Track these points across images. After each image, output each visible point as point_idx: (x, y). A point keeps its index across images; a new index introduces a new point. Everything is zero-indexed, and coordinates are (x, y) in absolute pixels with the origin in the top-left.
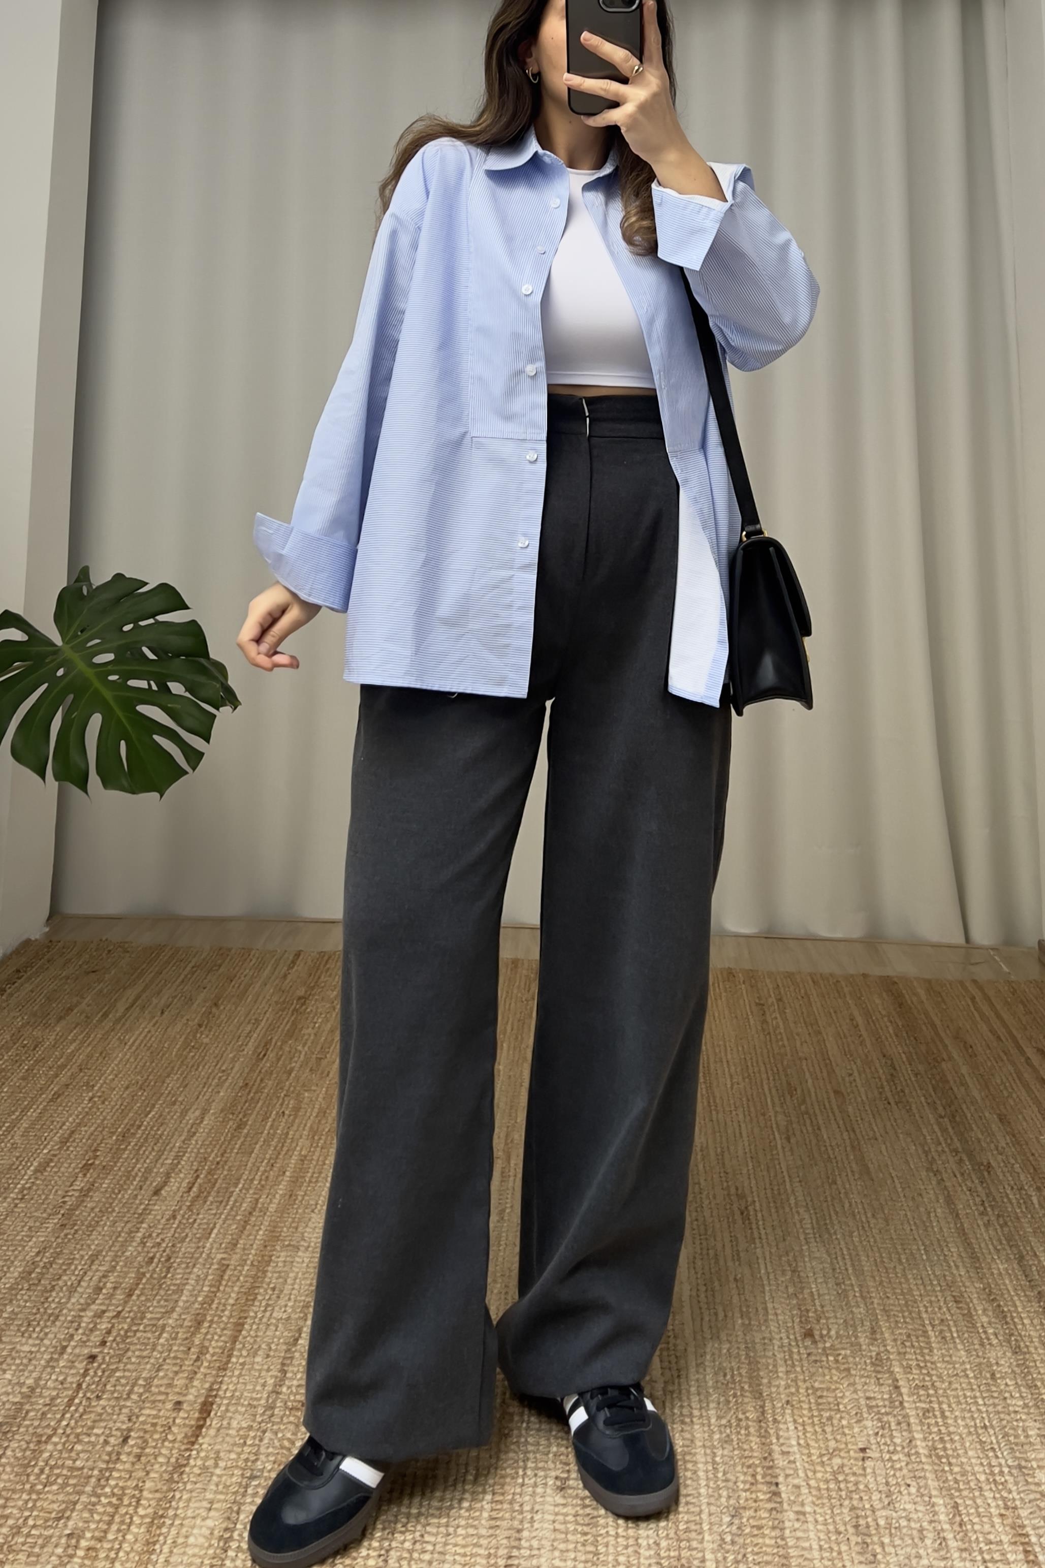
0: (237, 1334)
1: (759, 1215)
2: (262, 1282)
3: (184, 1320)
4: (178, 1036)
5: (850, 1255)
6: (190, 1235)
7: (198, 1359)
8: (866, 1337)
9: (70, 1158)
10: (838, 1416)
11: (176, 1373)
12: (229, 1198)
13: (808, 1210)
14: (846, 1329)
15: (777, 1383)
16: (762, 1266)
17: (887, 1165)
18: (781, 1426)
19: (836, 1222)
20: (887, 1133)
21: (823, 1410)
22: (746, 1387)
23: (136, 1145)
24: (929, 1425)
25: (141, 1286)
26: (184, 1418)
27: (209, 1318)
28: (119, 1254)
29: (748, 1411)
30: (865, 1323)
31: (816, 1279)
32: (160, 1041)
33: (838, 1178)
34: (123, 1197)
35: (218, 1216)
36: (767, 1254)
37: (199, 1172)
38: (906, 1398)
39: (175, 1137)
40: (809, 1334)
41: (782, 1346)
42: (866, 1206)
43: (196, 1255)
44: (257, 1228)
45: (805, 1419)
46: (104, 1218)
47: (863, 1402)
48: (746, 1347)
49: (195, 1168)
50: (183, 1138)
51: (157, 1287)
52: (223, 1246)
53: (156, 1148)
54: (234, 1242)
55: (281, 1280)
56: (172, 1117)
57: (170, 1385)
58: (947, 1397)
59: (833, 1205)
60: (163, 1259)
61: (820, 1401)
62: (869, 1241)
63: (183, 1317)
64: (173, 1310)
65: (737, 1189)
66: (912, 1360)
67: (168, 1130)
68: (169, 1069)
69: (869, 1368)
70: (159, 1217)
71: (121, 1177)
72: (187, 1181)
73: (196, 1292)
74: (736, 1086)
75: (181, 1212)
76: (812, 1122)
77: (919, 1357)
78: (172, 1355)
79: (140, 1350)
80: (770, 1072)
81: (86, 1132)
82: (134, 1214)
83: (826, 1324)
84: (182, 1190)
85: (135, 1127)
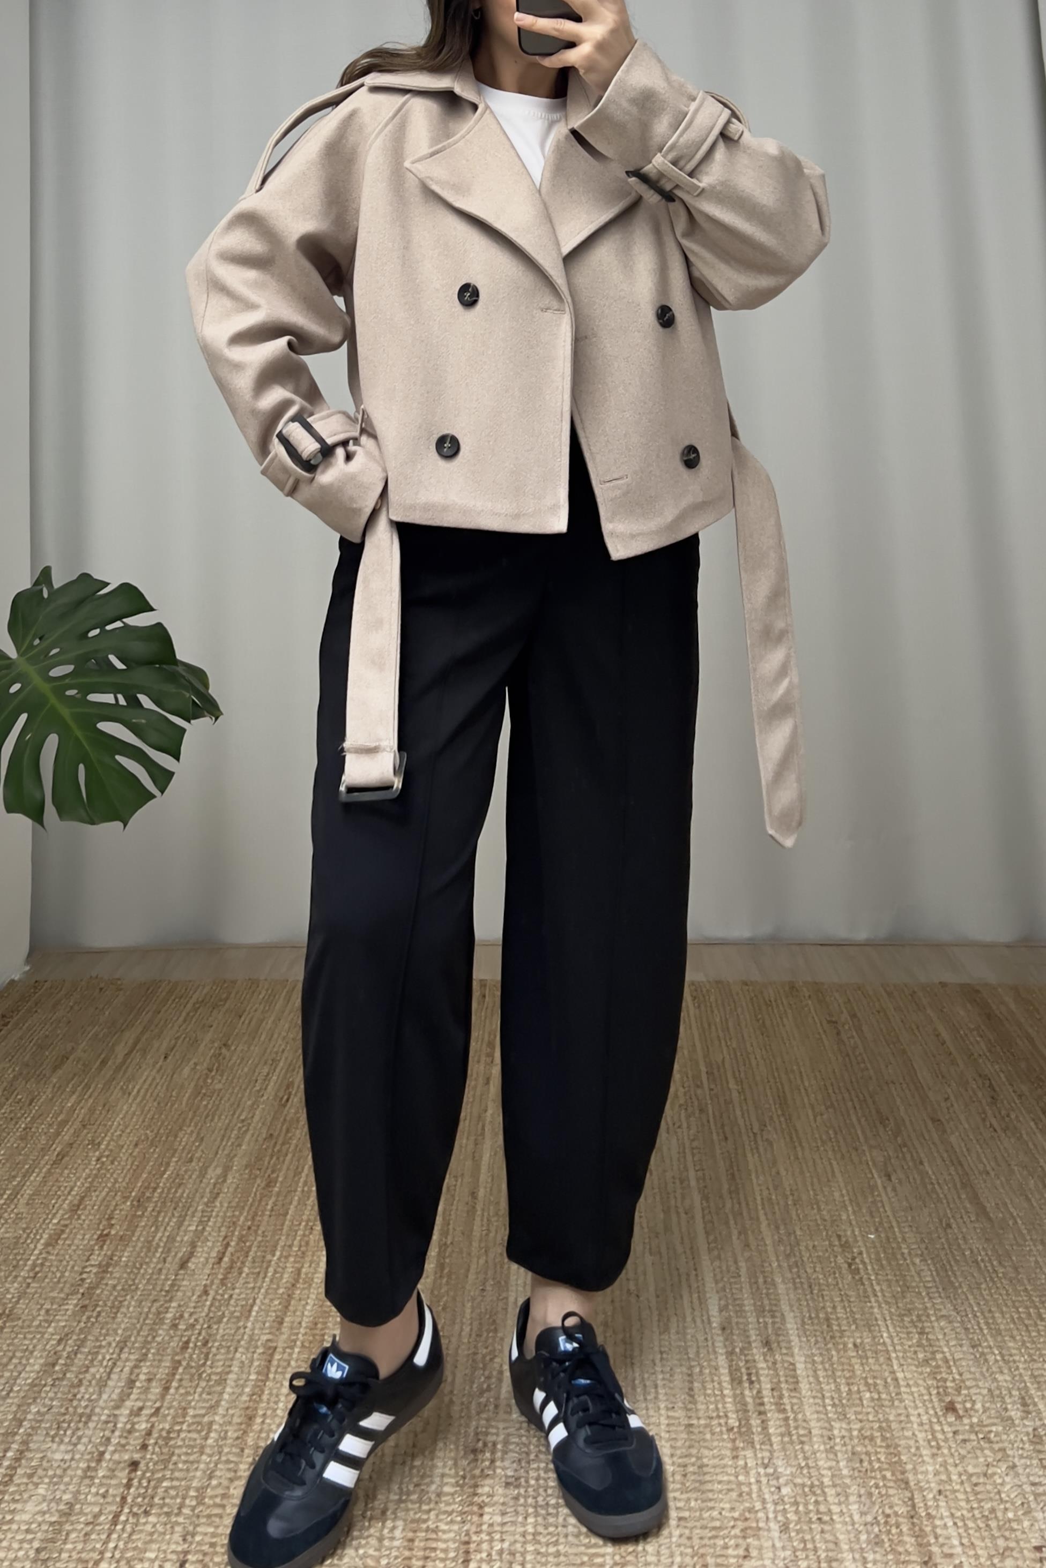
1: (869, 1268)
3: (233, 1416)
4: (186, 1083)
5: (982, 1313)
6: (227, 1312)
8: (1018, 1409)
9: (83, 1228)
10: (1002, 1506)
11: (231, 1481)
12: (267, 1268)
13: (925, 1260)
14: (993, 1402)
15: (924, 1469)
16: (883, 1329)
17: (1005, 1204)
18: (938, 1522)
19: (958, 1273)
20: (999, 1165)
21: (982, 1500)
22: (888, 1475)
23: (153, 1210)
25: (177, 1377)
27: (261, 1412)
28: (149, 1339)
29: (897, 1505)
30: (1015, 1393)
31: (947, 1341)
32: (167, 1089)
33: (952, 1220)
34: (146, 1270)
35: (256, 1290)
36: (886, 1312)
37: (227, 1239)
39: (197, 1199)
40: (950, 1408)
41: (921, 1424)
42: (990, 1253)
43: (237, 1338)
44: (303, 1302)
45: (965, 1512)
46: (128, 1297)
47: (1027, 1488)
48: (880, 1427)
49: (223, 1234)
50: (206, 1200)
51: (196, 1377)
52: (267, 1325)
53: (176, 1215)
54: (279, 1319)
56: (190, 1177)
57: (224, 1496)
59: (951, 1252)
60: (199, 1344)
61: (978, 1489)
62: (1001, 1295)
63: (231, 1412)
64: (218, 1403)
65: (839, 1237)
67: (187, 1191)
68: (180, 1120)
69: (1027, 1446)
70: (189, 1294)
71: (142, 1248)
72: (216, 1249)
73: (242, 1382)
74: (819, 1118)
75: (214, 1287)
76: (912, 1156)
78: (224, 1459)
79: (187, 1454)
80: (855, 1100)
81: (97, 1196)
82: (161, 1290)
83: (969, 1395)
84: (211, 1261)
85: (151, 1190)
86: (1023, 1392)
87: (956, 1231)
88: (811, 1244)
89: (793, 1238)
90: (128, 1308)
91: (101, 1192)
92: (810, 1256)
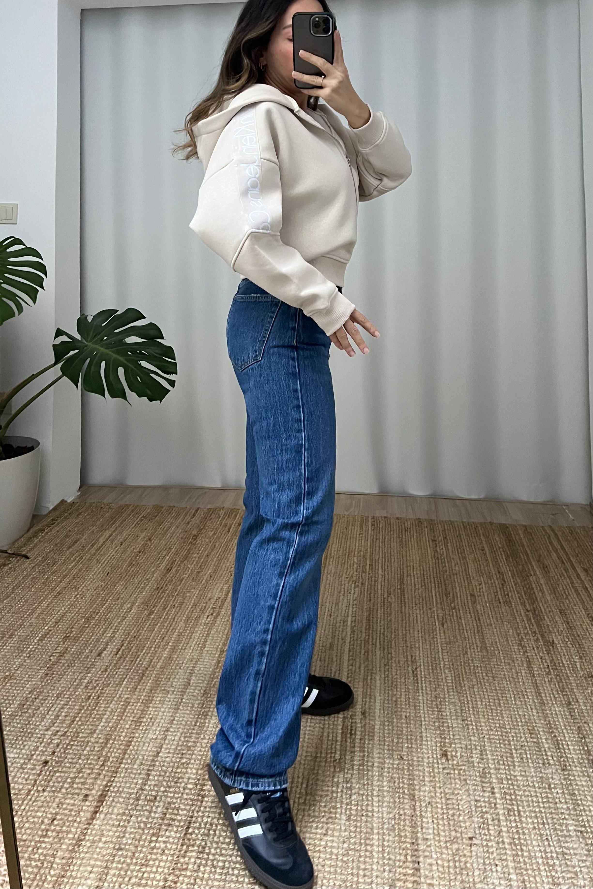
0: (127, 748)
1: (423, 673)
2: (145, 714)
3: (100, 738)
5: (472, 702)
7: (103, 765)
8: (477, 757)
10: (458, 813)
11: (89, 774)
13: (450, 671)
14: (466, 753)
15: (424, 789)
16: (421, 708)
18: (424, 820)
21: (449, 809)
22: (406, 791)
23: (94, 624)
24: (511, 821)
25: (80, 715)
26: (88, 806)
27: (113, 737)
28: (73, 693)
29: (407, 809)
30: (478, 748)
31: (451, 717)
34: (81, 656)
35: (129, 670)
36: (425, 699)
37: (123, 642)
38: (498, 800)
39: (115, 620)
40: (444, 754)
41: (428, 763)
43: (113, 696)
44: (148, 678)
45: (439, 815)
46: (69, 670)
47: (473, 803)
48: (408, 763)
49: (122, 639)
50: (119, 620)
51: (88, 716)
52: (129, 689)
53: (104, 627)
54: (135, 687)
55: (156, 713)
56: (116, 608)
57: (84, 783)
58: (522, 801)
59: (464, 667)
60: (95, 697)
61: (448, 802)
62: (483, 692)
63: (100, 736)
64: (95, 732)
65: (412, 656)
66: (503, 774)
67: (112, 615)
69: (477, 778)
70: (98, 670)
71: (83, 644)
72: (117, 647)
73: (109, 720)
74: (417, 591)
75: (111, 667)
76: (457, 614)
77: (508, 772)
78: (89, 762)
79: (72, 758)
80: (436, 582)
81: (70, 616)
83: (455, 748)
84: (113, 653)
85: (95, 613)
86: (482, 748)
88: (397, 659)
89: (390, 655)
91: (72, 613)
92: (396, 666)
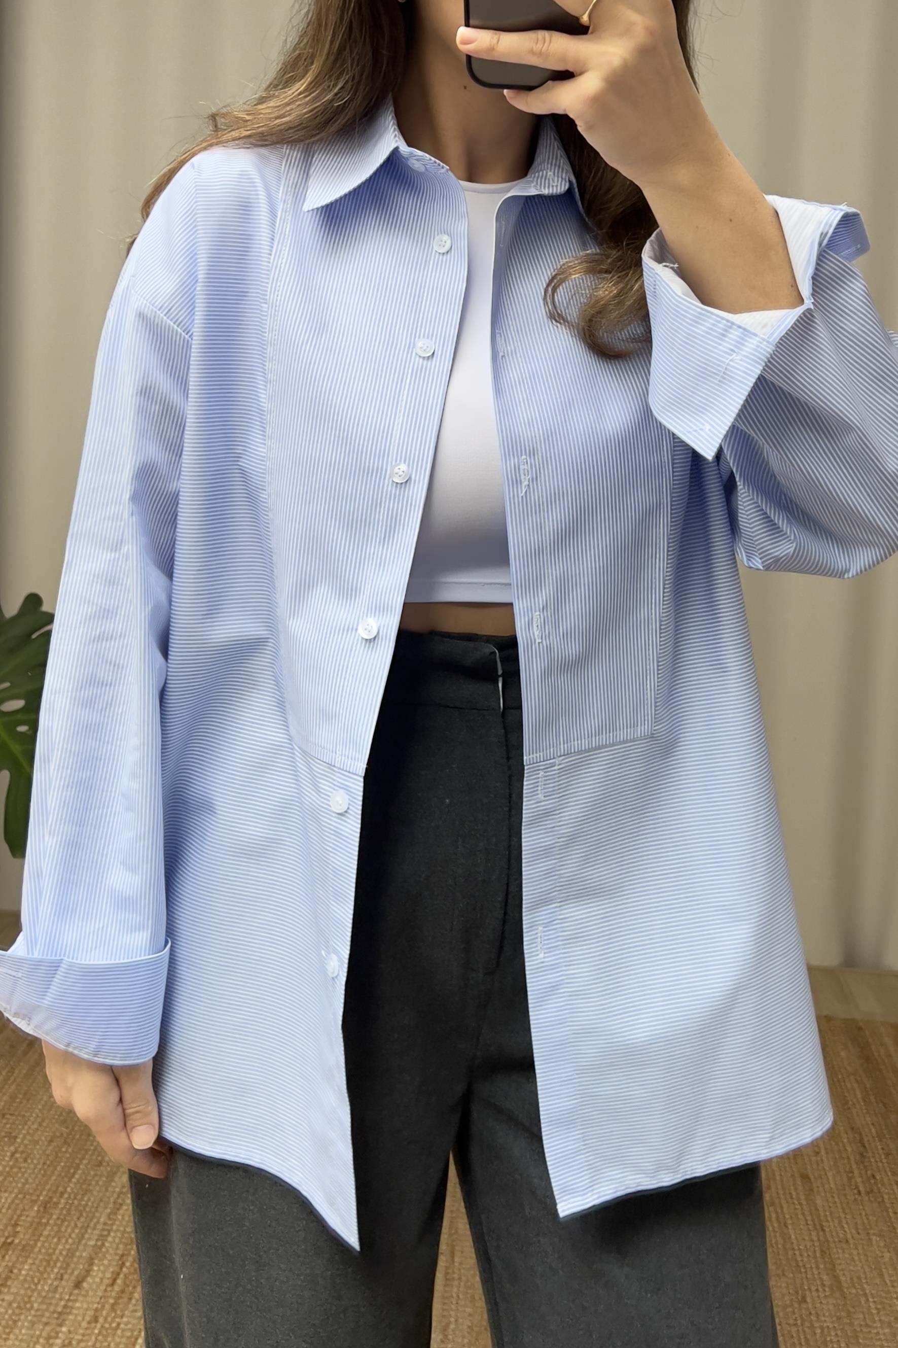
17: (860, 1278)
20: (859, 1234)
23: (58, 1218)
37: (125, 1257)
39: (100, 1209)
46: (22, 1317)
49: (120, 1252)
50: (108, 1211)
53: (79, 1225)
70: (80, 1318)
71: (41, 1261)
72: (111, 1270)
75: (104, 1313)
81: (6, 1198)
82: (54, 1312)
84: (106, 1282)
85: (58, 1194)
87: (810, 1306)
90: (20, 1331)
91: (11, 1193)
